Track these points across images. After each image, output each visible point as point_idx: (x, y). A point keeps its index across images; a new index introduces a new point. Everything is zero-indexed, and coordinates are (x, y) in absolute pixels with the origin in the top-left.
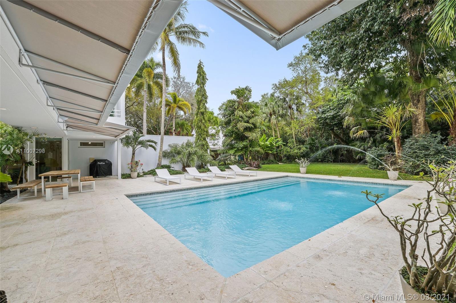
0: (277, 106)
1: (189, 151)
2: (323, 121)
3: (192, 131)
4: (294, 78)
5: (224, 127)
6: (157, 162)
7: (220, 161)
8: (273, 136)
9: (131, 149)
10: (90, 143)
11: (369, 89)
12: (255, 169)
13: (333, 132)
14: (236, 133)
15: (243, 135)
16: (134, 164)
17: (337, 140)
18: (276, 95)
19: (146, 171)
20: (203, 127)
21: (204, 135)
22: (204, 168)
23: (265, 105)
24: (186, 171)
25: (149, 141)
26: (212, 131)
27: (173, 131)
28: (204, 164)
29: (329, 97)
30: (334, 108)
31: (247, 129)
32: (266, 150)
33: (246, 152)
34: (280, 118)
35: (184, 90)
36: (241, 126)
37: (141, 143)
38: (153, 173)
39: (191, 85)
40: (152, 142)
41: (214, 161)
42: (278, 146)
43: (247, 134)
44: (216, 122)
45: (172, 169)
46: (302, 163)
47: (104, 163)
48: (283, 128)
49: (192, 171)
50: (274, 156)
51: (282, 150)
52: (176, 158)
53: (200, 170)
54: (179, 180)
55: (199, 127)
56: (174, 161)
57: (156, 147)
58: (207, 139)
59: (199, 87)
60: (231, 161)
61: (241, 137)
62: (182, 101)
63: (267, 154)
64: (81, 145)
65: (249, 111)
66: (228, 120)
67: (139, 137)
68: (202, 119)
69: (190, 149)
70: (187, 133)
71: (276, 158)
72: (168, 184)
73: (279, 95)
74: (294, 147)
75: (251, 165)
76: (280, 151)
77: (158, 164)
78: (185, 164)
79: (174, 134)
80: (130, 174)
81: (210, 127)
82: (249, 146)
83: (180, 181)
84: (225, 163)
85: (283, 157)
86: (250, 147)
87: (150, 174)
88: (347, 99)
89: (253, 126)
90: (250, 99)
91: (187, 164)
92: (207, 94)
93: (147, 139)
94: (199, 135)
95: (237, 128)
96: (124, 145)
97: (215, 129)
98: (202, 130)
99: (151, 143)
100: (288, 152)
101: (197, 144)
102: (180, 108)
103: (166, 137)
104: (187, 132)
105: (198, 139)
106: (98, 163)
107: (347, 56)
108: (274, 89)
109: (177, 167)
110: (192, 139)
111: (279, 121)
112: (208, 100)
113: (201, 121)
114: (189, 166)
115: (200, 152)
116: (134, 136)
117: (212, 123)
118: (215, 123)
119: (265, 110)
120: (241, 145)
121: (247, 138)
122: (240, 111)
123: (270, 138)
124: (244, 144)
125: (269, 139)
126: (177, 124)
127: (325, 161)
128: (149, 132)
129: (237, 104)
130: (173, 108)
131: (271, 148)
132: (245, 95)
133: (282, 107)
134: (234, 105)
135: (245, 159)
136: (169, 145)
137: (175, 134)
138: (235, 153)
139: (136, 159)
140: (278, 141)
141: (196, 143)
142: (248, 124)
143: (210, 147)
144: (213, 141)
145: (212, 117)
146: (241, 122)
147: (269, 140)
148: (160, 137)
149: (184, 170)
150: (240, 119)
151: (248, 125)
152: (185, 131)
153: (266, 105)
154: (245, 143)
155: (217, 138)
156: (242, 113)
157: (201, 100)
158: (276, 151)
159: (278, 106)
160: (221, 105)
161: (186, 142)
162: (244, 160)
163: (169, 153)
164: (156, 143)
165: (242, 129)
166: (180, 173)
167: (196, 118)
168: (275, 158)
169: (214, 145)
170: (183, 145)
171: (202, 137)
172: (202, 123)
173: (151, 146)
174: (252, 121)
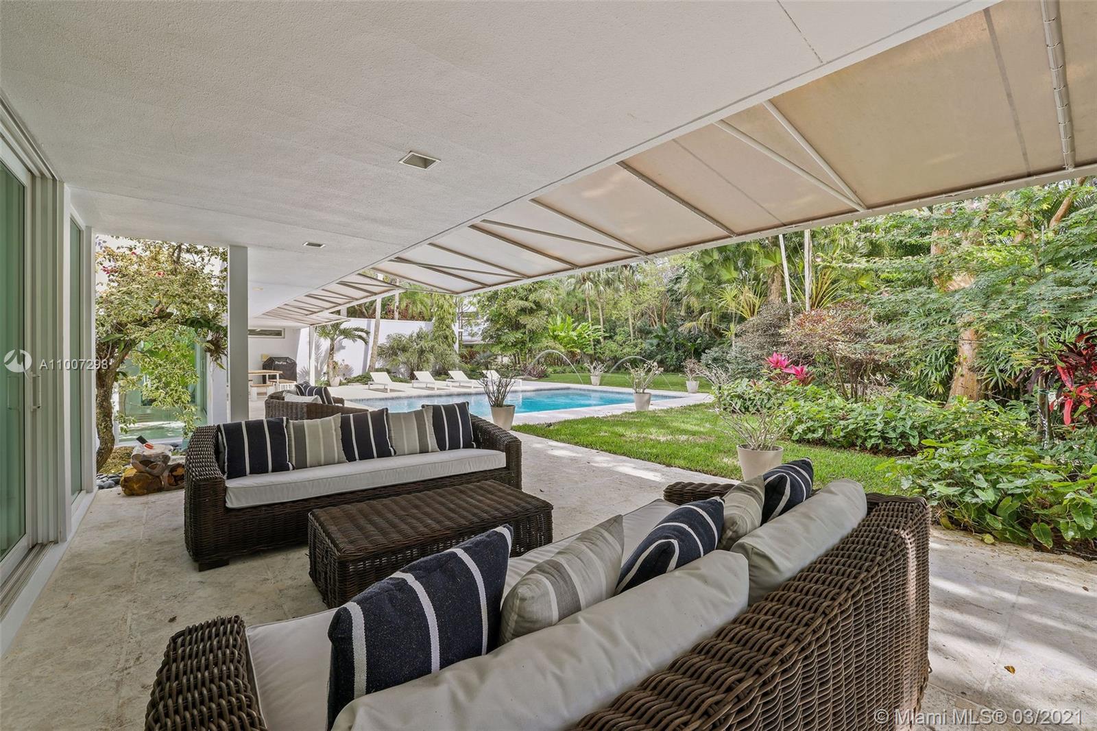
1: (421, 347)
6: (368, 364)
8: (587, 320)
9: (328, 341)
12: (533, 378)
14: (505, 317)
15: (517, 320)
19: (350, 377)
20: (446, 306)
21: (448, 319)
22: (443, 374)
25: (356, 329)
27: (395, 311)
28: (444, 368)
31: (523, 311)
32: (569, 348)
34: (601, 288)
36: (514, 305)
37: (346, 333)
38: (365, 379)
40: (362, 330)
41: (464, 365)
42: (596, 340)
43: (523, 319)
45: (393, 373)
47: (285, 363)
49: (424, 376)
50: (591, 358)
51: (604, 347)
52: (399, 358)
55: (440, 307)
56: (397, 362)
57: (367, 338)
58: (453, 326)
60: (496, 364)
61: (513, 325)
63: (573, 355)
67: (342, 323)
69: (423, 343)
75: (527, 373)
76: (601, 348)
79: (396, 314)
80: (328, 381)
81: (466, 302)
82: (527, 339)
83: (405, 388)
87: (358, 381)
89: (534, 307)
91: (416, 367)
93: (355, 326)
94: (440, 319)
95: (506, 309)
96: (319, 337)
99: (360, 333)
101: (436, 335)
103: (383, 322)
105: (437, 326)
106: (276, 363)
110: (428, 327)
114: (419, 370)
115: (440, 348)
120: (513, 337)
121: (524, 326)
123: (581, 325)
124: (517, 336)
125: (579, 327)
135: (520, 362)
136: (388, 336)
137: (399, 316)
141: (434, 332)
142: (525, 302)
144: (470, 328)
146: (514, 298)
147: (578, 329)
148: (375, 322)
149: (413, 377)
150: (513, 293)
154: (520, 335)
161: (417, 331)
163: (388, 349)
164: (367, 333)
165: (514, 312)
166: (406, 382)
169: (473, 336)
170: (412, 337)
172: (445, 299)
173: (360, 337)
174: (533, 298)
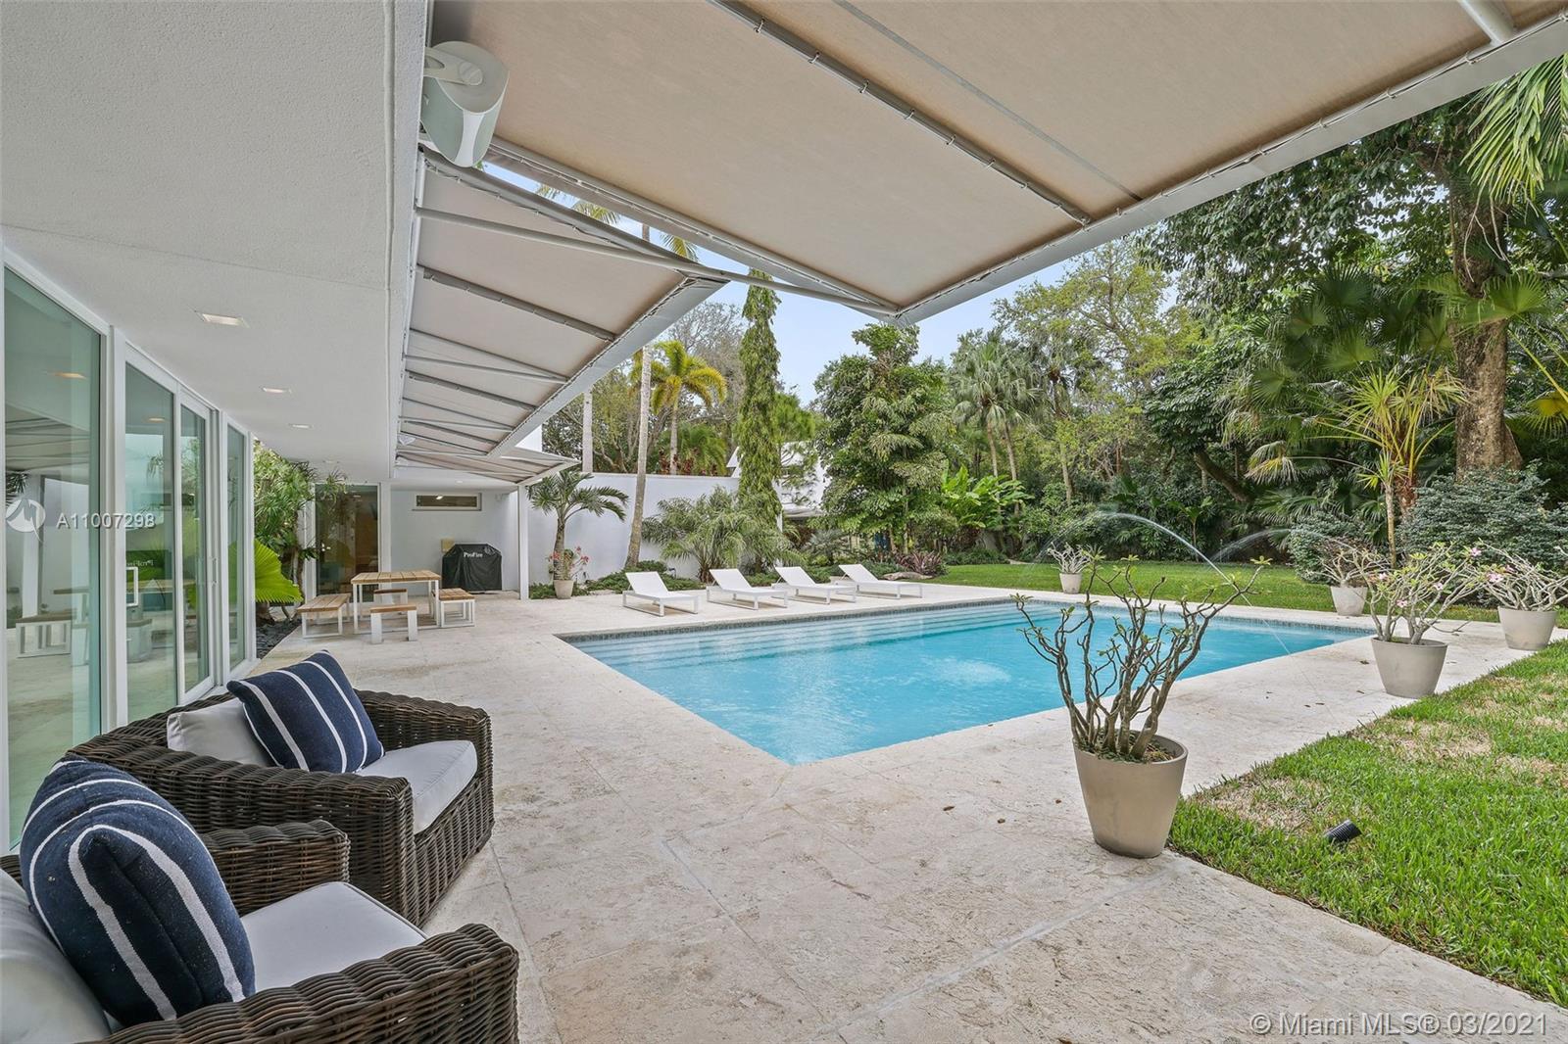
0: (1008, 374)
1: (721, 523)
2: (1164, 421)
3: (729, 459)
4: (1068, 278)
5: (830, 447)
6: (627, 554)
7: (815, 552)
8: (992, 473)
9: (554, 514)
10: (439, 498)
11: (1307, 321)
12: (922, 577)
13: (1205, 457)
14: (867, 465)
15: (888, 471)
16: (562, 559)
17: (1217, 486)
18: (1006, 336)
19: (594, 577)
20: (762, 448)
21: (766, 472)
22: (764, 572)
23: (968, 370)
24: (711, 579)
25: (604, 492)
26: (791, 459)
27: (672, 460)
28: (764, 560)
29: (1192, 339)
30: (1202, 380)
31: (899, 453)
32: (967, 519)
33: (895, 525)
34: (1017, 415)
35: (705, 328)
36: (883, 442)
37: (584, 498)
38: (617, 583)
39: (726, 312)
40: (614, 493)
41: (794, 553)
42: (1008, 506)
43: (901, 468)
44: (806, 429)
45: (669, 573)
46: (1068, 559)
47: (482, 555)
48: (1029, 444)
49: (729, 578)
50: (997, 538)
51: (1022, 517)
52: (680, 542)
53: (752, 579)
54: (692, 602)
55: (751, 449)
56: (676, 550)
57: (623, 508)
58: (774, 484)
59: (753, 324)
60: (850, 551)
61: (881, 479)
62: (700, 367)
63: (971, 533)
64: (418, 504)
65: (910, 396)
66: (843, 426)
67: (578, 481)
68: (761, 423)
69: (722, 516)
70: (714, 466)
71: (1003, 546)
72: (662, 612)
73: (1016, 335)
74: (1062, 508)
75: (911, 566)
76: (1016, 521)
77: (629, 558)
78: (708, 561)
79: (673, 467)
80: (553, 587)
81: (786, 446)
82: (906, 505)
83: (696, 605)
84: (831, 560)
85: (1028, 542)
86: (911, 508)
87: (607, 587)
88: (1245, 348)
89: (920, 445)
90: (913, 358)
91: (713, 560)
92: (778, 346)
93: (601, 486)
94: (750, 471)
95: (869, 451)
96: (536, 505)
97: (800, 450)
98: (759, 456)
99: (610, 499)
100: (1040, 525)
101: (745, 501)
102: (693, 388)
103: (652, 479)
104: (713, 460)
105: (746, 484)
106: (465, 554)
107: (1221, 222)
108: (998, 315)
109: (685, 568)
110: (729, 485)
111: (1013, 423)
112: (780, 366)
113: (758, 429)
114: (719, 566)
115: (753, 525)
116: (564, 479)
117: (792, 433)
118: (803, 432)
119: (966, 388)
120: (883, 501)
121: (901, 480)
122: (878, 395)
123: (983, 481)
124: (892, 499)
125: (979, 484)
126: (683, 435)
127: (1170, 555)
128: (600, 465)
129: (869, 373)
130: (672, 388)
131: (984, 510)
132: (898, 345)
133: (1026, 377)
134: (862, 376)
135: (893, 547)
136: (661, 503)
137: (679, 467)
138: (862, 527)
139: (569, 544)
140: (1008, 491)
141: (742, 495)
142: (903, 437)
143: (784, 507)
144: (794, 490)
145: (790, 415)
146: (882, 429)
147: (978, 487)
148: (636, 480)
149: (705, 578)
150: (879, 421)
151: (906, 439)
152: (708, 457)
153: (971, 370)
154: (893, 497)
155: (807, 478)
156: (885, 402)
157: (759, 366)
158: (1004, 522)
159: (1013, 374)
160: (823, 371)
161: (710, 492)
162: (889, 548)
163: (660, 526)
164: (623, 498)
165: (884, 454)
166: (693, 587)
167: (744, 420)
168: (998, 545)
169: (799, 503)
170: (703, 504)
171: (758, 478)
172: (760, 436)
173: (610, 506)
174: (918, 428)
